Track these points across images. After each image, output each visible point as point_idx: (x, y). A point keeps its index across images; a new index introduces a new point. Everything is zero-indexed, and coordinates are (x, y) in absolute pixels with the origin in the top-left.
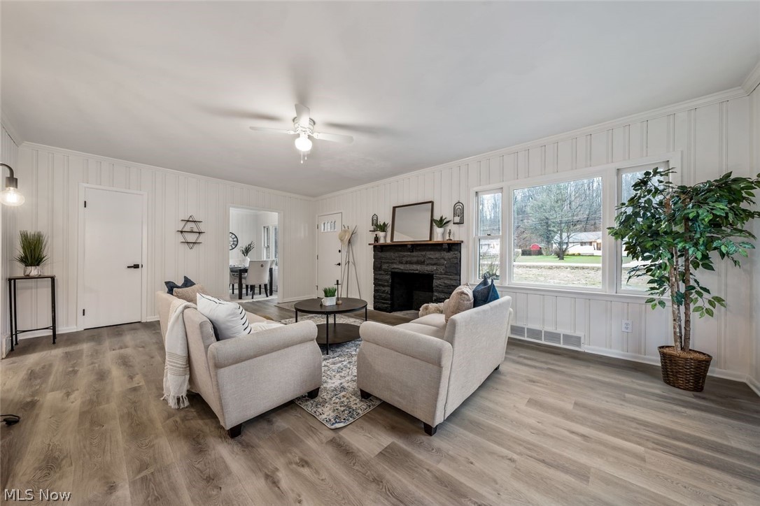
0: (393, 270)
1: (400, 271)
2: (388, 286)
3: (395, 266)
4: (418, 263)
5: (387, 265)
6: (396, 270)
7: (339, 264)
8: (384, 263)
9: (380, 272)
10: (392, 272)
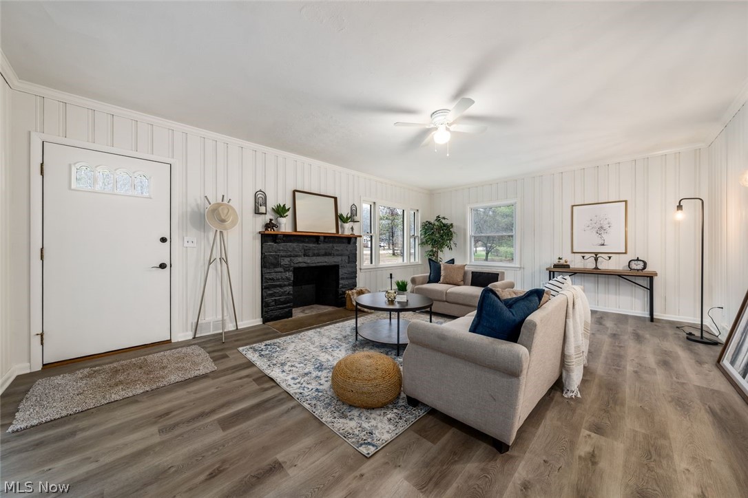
0: (296, 265)
1: (305, 265)
2: (289, 285)
3: (300, 259)
4: (326, 254)
5: (289, 259)
6: (301, 265)
7: (163, 266)
8: (282, 256)
9: (277, 270)
10: (295, 268)
